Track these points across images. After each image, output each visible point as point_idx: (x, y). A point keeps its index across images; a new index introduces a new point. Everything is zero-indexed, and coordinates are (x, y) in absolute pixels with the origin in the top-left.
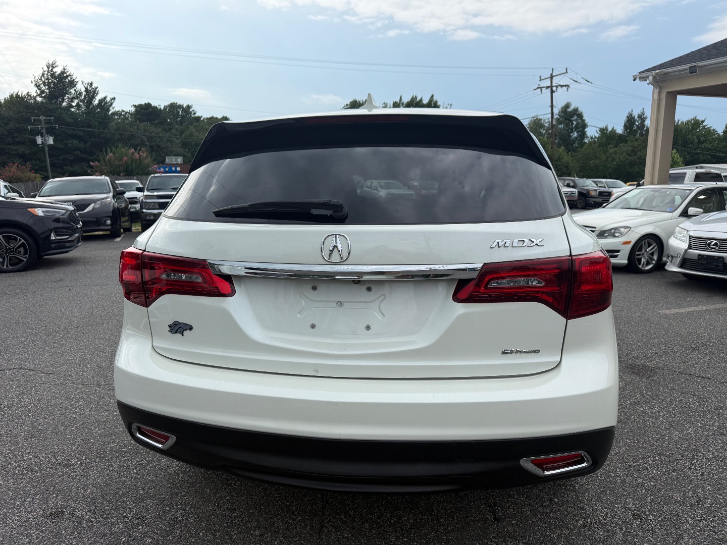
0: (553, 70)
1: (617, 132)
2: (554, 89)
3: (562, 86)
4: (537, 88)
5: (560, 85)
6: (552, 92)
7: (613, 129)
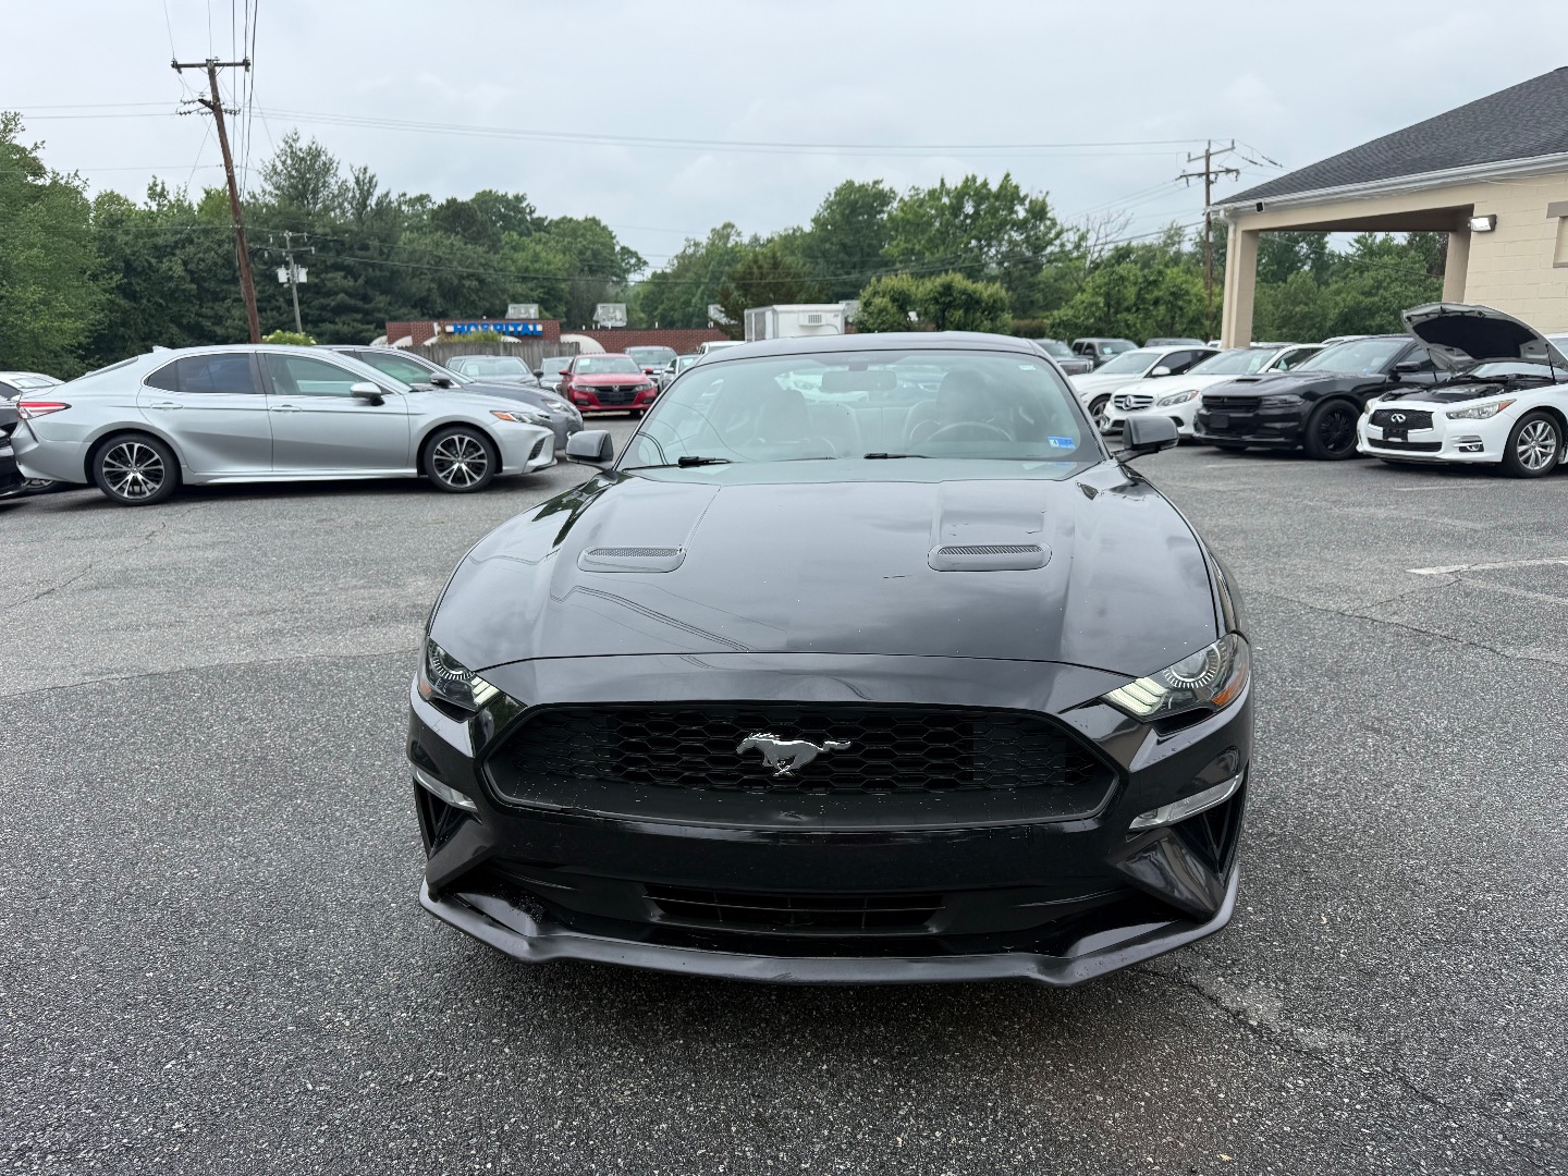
0: (1209, 143)
2: (1212, 177)
3: (1228, 171)
4: (1181, 176)
5: (1222, 171)
6: (1209, 183)
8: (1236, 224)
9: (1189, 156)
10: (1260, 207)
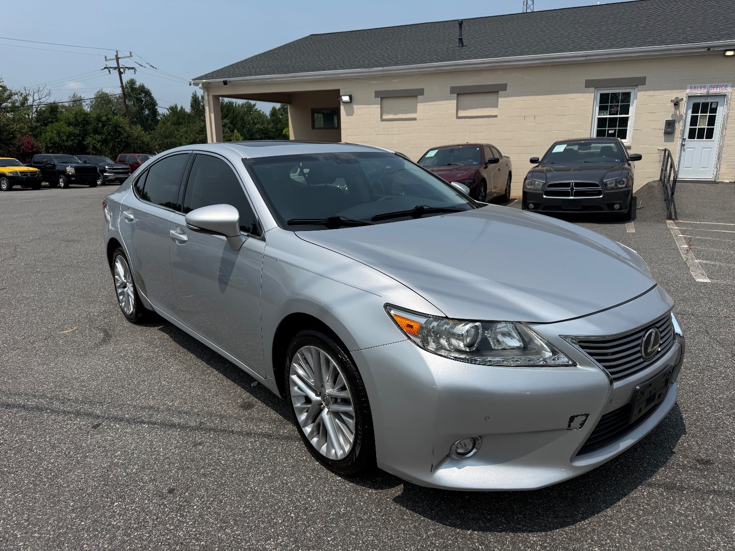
0: (117, 52)
1: (186, 111)
2: (122, 70)
3: (129, 68)
4: (105, 68)
5: (126, 68)
6: (120, 73)
7: (182, 107)
8: (208, 92)
9: (106, 57)
10: (225, 83)
